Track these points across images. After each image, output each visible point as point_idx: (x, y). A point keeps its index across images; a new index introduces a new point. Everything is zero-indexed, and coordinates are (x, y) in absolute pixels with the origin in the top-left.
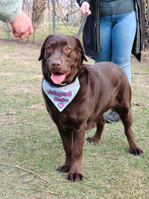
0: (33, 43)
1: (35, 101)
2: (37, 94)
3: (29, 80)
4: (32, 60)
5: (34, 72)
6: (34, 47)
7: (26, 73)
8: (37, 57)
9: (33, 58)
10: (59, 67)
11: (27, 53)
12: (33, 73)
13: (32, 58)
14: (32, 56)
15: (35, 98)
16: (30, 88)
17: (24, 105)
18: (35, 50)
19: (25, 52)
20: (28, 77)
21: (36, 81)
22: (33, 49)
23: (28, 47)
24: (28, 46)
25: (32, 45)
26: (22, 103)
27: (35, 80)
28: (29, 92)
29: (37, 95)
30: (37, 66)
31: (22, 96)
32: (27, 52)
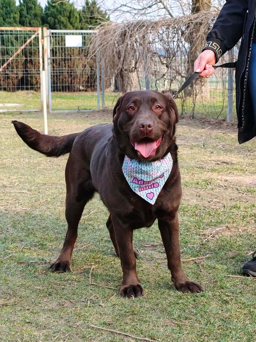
0: (191, 118)
1: (211, 221)
2: (213, 207)
3: (196, 181)
4: (195, 146)
5: (202, 168)
6: (194, 124)
7: (187, 170)
8: (203, 142)
9: (196, 143)
10: (150, 129)
11: (184, 135)
12: (199, 169)
13: (193, 144)
14: (193, 139)
15: (210, 215)
16: (200, 196)
17: (193, 228)
18: (196, 129)
19: (181, 134)
20: (192, 177)
21: (208, 184)
22: (194, 128)
23: (184, 125)
24: (184, 123)
25: (190, 121)
26: (189, 223)
27: (206, 181)
28: (198, 203)
29: (213, 209)
30: (206, 157)
31: (187, 211)
32: (183, 133)
